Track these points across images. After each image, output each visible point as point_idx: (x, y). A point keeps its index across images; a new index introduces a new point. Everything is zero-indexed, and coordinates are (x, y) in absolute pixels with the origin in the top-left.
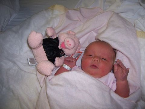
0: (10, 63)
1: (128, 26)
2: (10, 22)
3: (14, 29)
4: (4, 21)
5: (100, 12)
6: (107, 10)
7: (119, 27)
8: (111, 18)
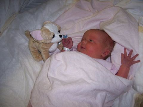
0: (23, 39)
1: (131, 22)
2: (28, 4)
3: (31, 10)
4: (24, 3)
5: (111, 6)
6: (115, 6)
7: (123, 22)
8: (117, 13)
